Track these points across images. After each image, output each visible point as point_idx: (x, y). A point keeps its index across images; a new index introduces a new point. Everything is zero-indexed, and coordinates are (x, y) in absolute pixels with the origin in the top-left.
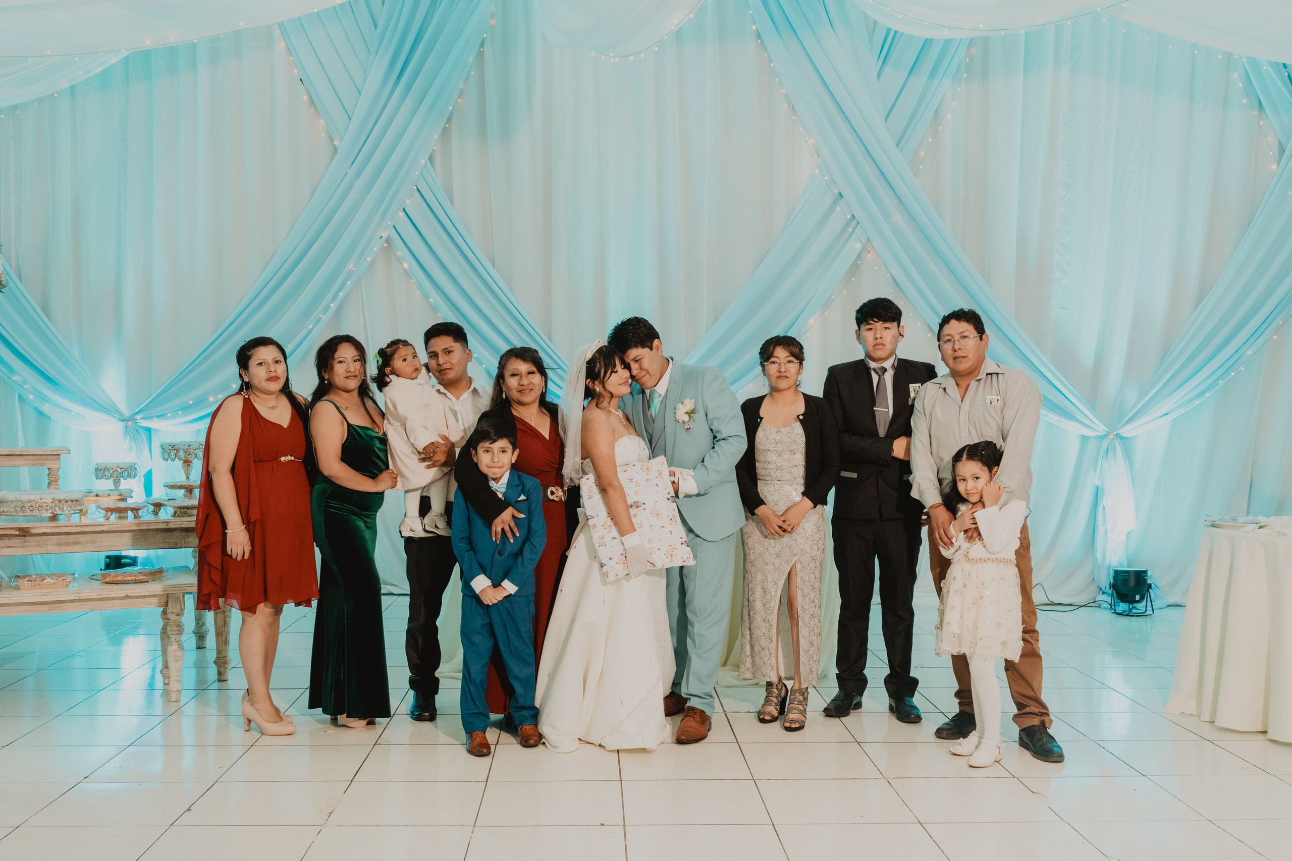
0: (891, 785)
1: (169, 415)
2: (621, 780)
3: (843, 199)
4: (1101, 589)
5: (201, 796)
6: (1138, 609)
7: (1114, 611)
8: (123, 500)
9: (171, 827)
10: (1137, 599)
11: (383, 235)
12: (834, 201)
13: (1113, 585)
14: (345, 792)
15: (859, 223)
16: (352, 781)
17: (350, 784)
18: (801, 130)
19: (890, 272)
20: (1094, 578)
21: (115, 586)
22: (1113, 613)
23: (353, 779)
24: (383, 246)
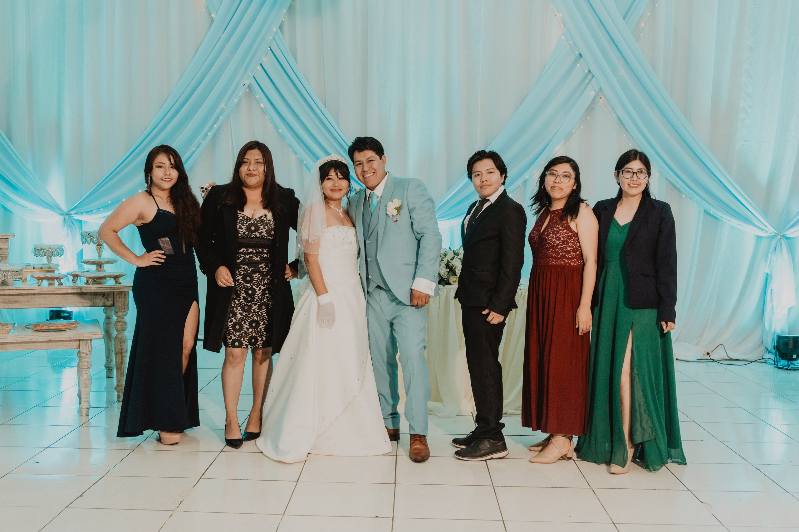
0: (595, 494)
1: (95, 211)
2: (395, 483)
3: (582, 58)
4: (767, 349)
5: (92, 486)
6: (795, 365)
7: (776, 366)
8: (53, 271)
9: (67, 508)
10: (794, 358)
11: (246, 83)
12: (576, 60)
13: (777, 346)
14: (194, 487)
15: (594, 76)
16: (200, 478)
17: (199, 480)
18: (552, 6)
19: (615, 112)
20: (762, 341)
21: (43, 333)
22: (775, 367)
23: (202, 476)
24: (246, 91)
